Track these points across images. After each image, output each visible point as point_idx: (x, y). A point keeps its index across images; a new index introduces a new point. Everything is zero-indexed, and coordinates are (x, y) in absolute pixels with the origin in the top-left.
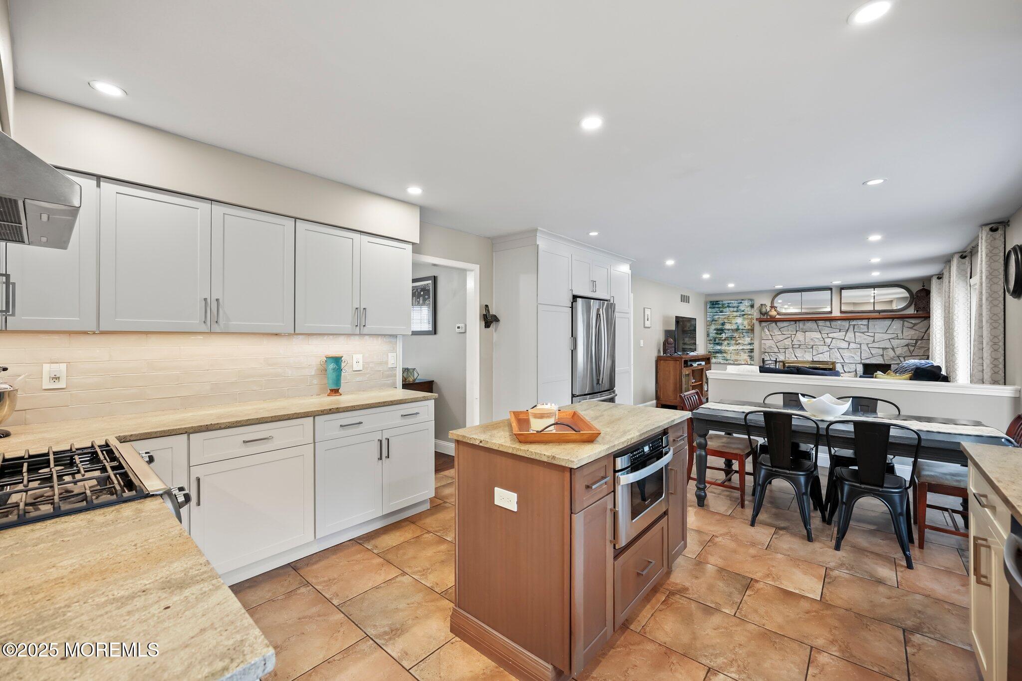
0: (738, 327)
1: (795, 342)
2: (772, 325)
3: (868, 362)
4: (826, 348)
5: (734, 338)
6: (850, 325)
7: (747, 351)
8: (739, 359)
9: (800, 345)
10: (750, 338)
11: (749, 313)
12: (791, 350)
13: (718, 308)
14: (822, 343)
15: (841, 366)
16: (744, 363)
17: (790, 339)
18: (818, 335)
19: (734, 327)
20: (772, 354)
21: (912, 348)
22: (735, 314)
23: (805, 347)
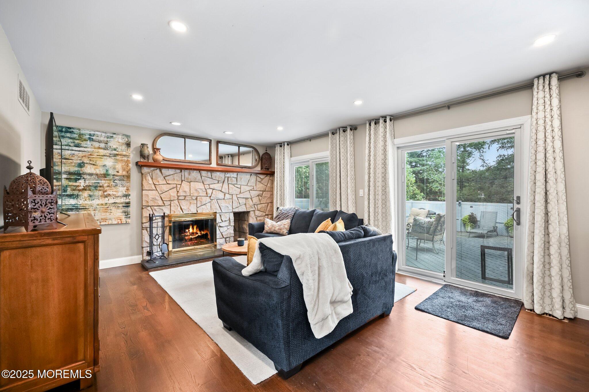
0: (107, 171)
1: (181, 193)
2: (156, 171)
3: (237, 210)
4: (208, 199)
5: (100, 186)
6: (225, 177)
7: (121, 205)
8: (112, 216)
9: (185, 196)
10: (125, 188)
11: (124, 153)
12: (176, 202)
13: (71, 138)
14: (205, 194)
15: (219, 216)
16: (116, 222)
17: (175, 189)
18: (200, 186)
19: (102, 171)
20: (155, 207)
21: (260, 198)
22: (102, 152)
23: (190, 199)
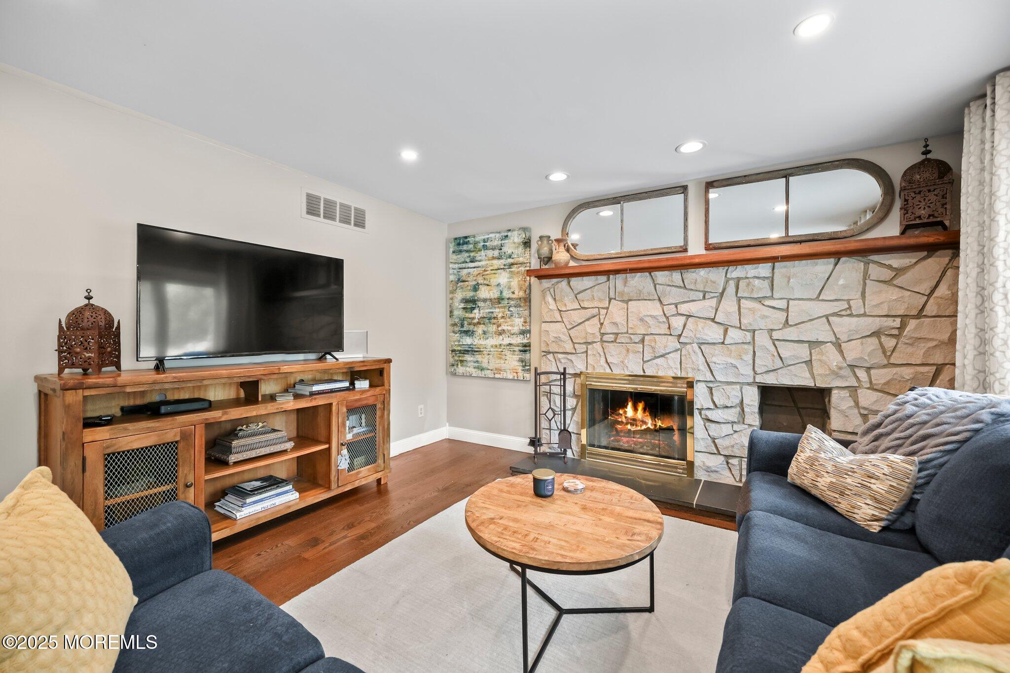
0: (501, 292)
1: (608, 328)
2: (560, 285)
3: (771, 380)
4: (673, 343)
5: (494, 318)
6: (727, 281)
7: (517, 349)
8: (504, 366)
9: (617, 334)
10: (522, 320)
11: (521, 260)
12: (598, 346)
13: (467, 251)
14: (664, 329)
15: (706, 390)
16: (511, 377)
17: (596, 320)
18: (654, 309)
19: (494, 294)
20: (560, 356)
21: (890, 343)
22: (497, 263)
23: (628, 341)
